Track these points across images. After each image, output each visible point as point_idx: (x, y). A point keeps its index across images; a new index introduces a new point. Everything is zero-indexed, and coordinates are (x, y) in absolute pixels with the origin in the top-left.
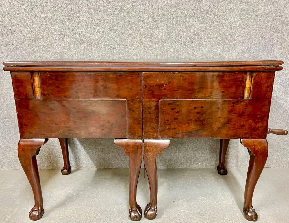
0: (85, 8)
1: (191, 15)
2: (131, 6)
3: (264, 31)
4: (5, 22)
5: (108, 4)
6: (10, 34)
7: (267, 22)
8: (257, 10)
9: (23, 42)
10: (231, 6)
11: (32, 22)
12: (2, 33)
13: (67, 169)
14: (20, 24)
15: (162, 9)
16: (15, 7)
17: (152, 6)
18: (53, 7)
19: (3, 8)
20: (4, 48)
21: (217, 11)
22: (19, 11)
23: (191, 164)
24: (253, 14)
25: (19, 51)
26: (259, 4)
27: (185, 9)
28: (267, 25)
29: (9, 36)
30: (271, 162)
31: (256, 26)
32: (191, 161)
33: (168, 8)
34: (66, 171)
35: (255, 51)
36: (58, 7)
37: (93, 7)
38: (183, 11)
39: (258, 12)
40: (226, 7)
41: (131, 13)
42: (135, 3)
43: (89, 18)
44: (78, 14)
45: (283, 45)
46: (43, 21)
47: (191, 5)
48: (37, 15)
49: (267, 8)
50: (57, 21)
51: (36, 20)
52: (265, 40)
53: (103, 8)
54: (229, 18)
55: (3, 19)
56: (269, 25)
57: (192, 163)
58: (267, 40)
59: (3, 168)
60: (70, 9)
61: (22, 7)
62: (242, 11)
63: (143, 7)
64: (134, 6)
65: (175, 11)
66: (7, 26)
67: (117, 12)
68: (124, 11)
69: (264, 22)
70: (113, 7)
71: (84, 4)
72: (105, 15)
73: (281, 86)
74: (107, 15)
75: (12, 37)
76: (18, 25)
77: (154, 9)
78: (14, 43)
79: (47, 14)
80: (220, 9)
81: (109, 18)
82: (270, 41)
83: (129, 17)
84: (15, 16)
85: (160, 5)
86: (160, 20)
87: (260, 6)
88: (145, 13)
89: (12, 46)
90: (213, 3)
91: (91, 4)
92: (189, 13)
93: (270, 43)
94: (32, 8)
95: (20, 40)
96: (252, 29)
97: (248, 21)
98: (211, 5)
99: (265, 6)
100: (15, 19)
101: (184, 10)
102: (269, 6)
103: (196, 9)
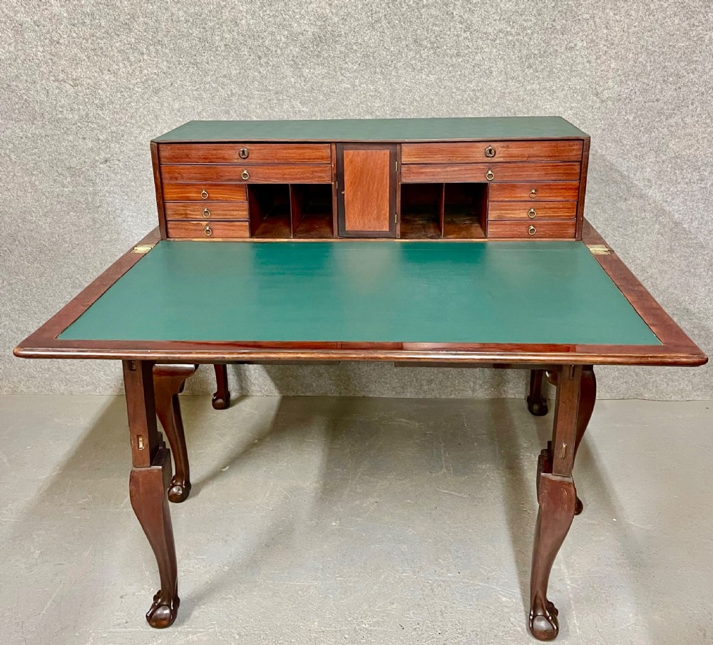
0: (258, 91)
1: (469, 100)
2: (349, 86)
3: (620, 130)
4: (104, 119)
5: (303, 83)
6: (112, 140)
7: (626, 113)
8: (604, 90)
9: (139, 155)
10: (552, 83)
11: (156, 117)
12: (99, 140)
13: (222, 399)
14: (133, 121)
15: (410, 91)
16: (123, 90)
17: (391, 84)
18: (196, 88)
19: (100, 91)
20: (102, 166)
21: (521, 93)
22: (131, 97)
23: (474, 391)
24: (597, 98)
25: (130, 172)
26: (608, 79)
27: (458, 89)
28: (626, 118)
29: (113, 145)
30: (645, 389)
31: (603, 122)
32: (474, 383)
33: (422, 89)
34: (220, 401)
35: (602, 169)
36: (205, 88)
37: (274, 88)
38: (453, 92)
39: (606, 94)
40: (540, 84)
41: (348, 99)
42: (357, 80)
43: (266, 108)
44: (244, 102)
45: (661, 155)
46: (176, 114)
47: (470, 81)
48: (166, 104)
49: (625, 87)
50: (204, 114)
51: (162, 113)
52: (623, 148)
53: (292, 91)
54: (548, 106)
55: (100, 113)
56: (631, 119)
57: (477, 387)
58: (628, 147)
59: (98, 391)
60: (229, 93)
61: (136, 89)
62: (573, 92)
63: (372, 88)
64: (354, 86)
65: (437, 93)
66: (109, 125)
67: (321, 97)
68: (333, 95)
69: (619, 113)
70: (312, 88)
71: (256, 83)
72: (297, 104)
73: (659, 236)
74: (301, 103)
75: (117, 146)
76: (128, 124)
77: (395, 90)
78: (121, 157)
79: (184, 102)
80: (529, 88)
81: (304, 109)
82: (634, 150)
83: (344, 106)
84: (123, 107)
85: (407, 83)
86: (407, 111)
87: (610, 83)
88: (376, 99)
89: (118, 163)
90: (513, 78)
91: (269, 82)
92: (466, 96)
93: (634, 153)
94: (156, 91)
95: (132, 151)
96: (596, 128)
97: (585, 111)
98: (510, 81)
99: (622, 82)
100: (124, 111)
101: (454, 90)
102: (629, 82)
103: (479, 88)
